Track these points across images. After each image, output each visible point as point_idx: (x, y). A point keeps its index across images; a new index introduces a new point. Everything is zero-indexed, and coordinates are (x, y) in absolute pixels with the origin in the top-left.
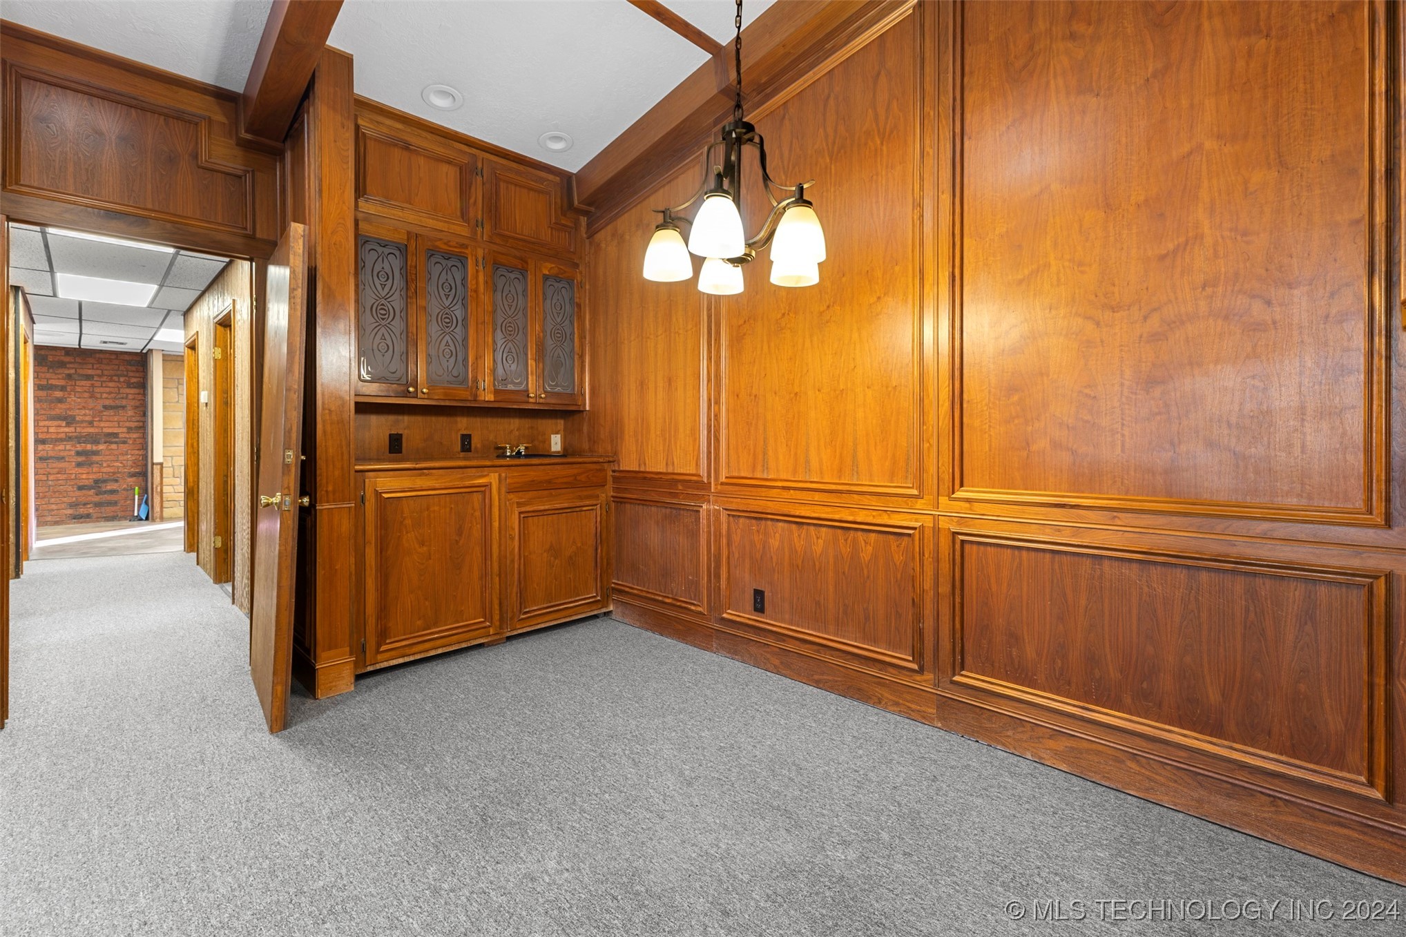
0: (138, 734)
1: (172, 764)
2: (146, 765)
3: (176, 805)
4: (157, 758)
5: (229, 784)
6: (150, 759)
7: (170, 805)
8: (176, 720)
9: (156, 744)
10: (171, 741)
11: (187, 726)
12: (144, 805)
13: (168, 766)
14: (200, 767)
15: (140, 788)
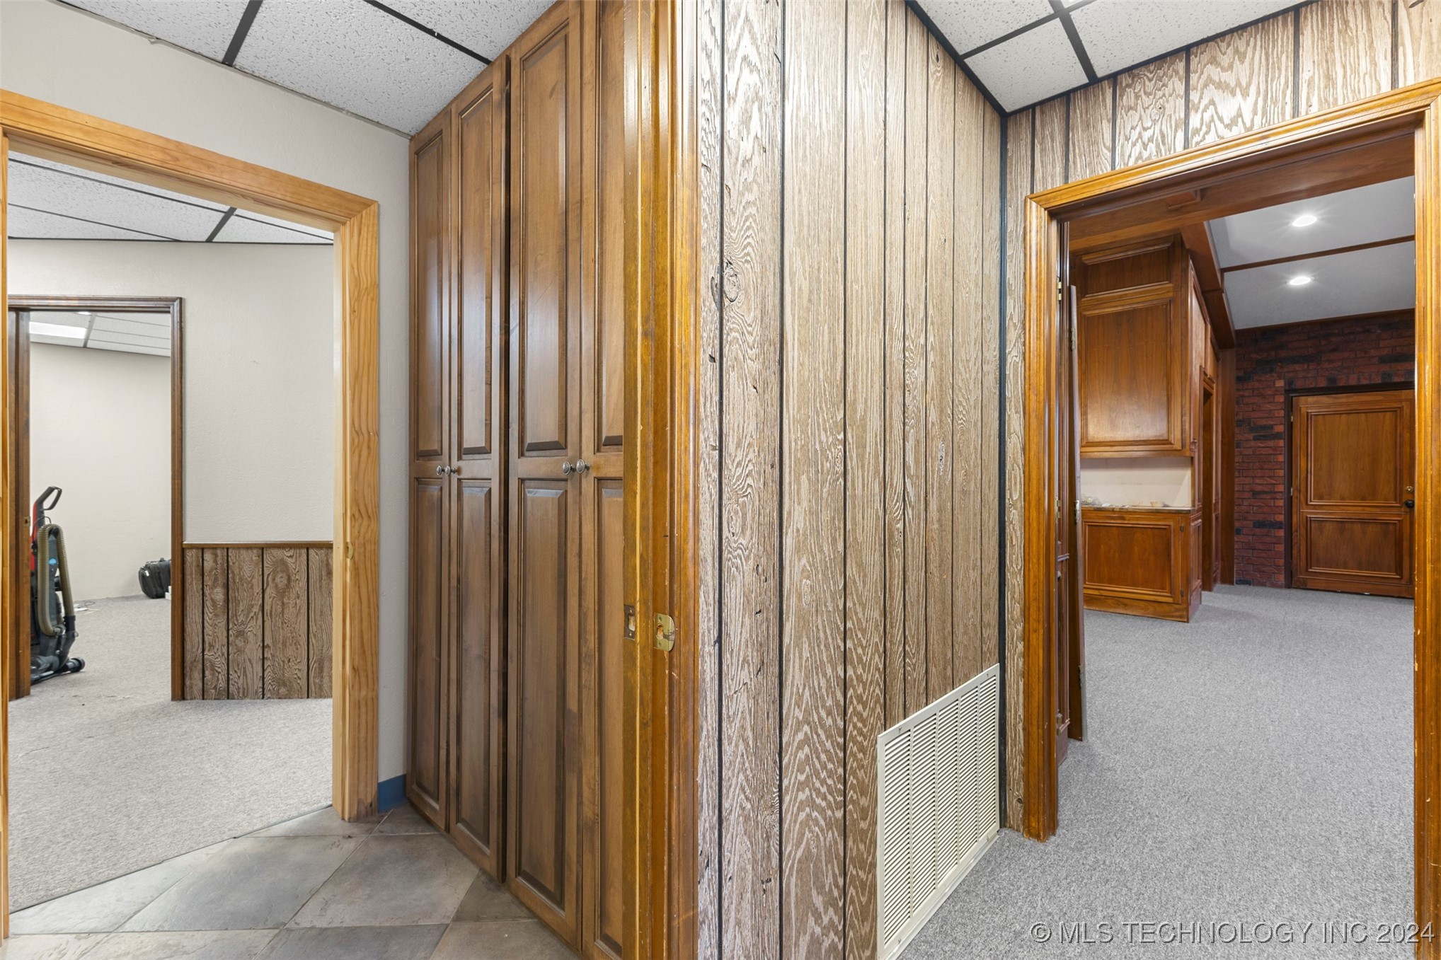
0: (1238, 827)
1: (1224, 778)
2: (1244, 789)
3: (1236, 752)
4: (1232, 790)
5: (1195, 745)
6: (1238, 793)
7: (1239, 755)
8: (1194, 820)
9: (1226, 804)
10: (1213, 798)
11: (1189, 805)
12: (1256, 763)
13: (1227, 778)
14: (1204, 765)
15: (1255, 775)
